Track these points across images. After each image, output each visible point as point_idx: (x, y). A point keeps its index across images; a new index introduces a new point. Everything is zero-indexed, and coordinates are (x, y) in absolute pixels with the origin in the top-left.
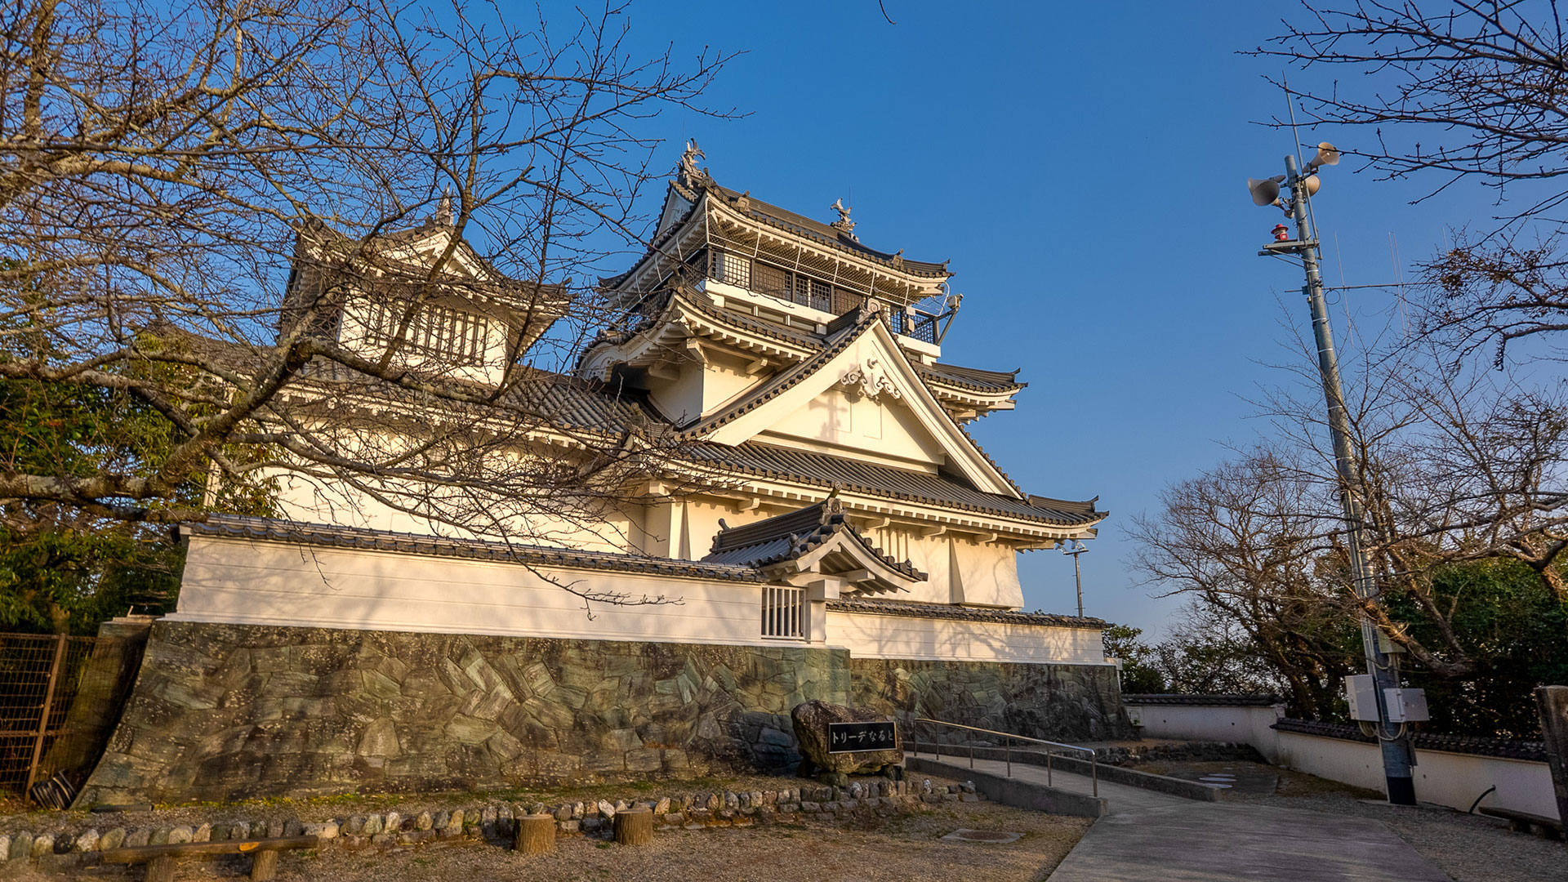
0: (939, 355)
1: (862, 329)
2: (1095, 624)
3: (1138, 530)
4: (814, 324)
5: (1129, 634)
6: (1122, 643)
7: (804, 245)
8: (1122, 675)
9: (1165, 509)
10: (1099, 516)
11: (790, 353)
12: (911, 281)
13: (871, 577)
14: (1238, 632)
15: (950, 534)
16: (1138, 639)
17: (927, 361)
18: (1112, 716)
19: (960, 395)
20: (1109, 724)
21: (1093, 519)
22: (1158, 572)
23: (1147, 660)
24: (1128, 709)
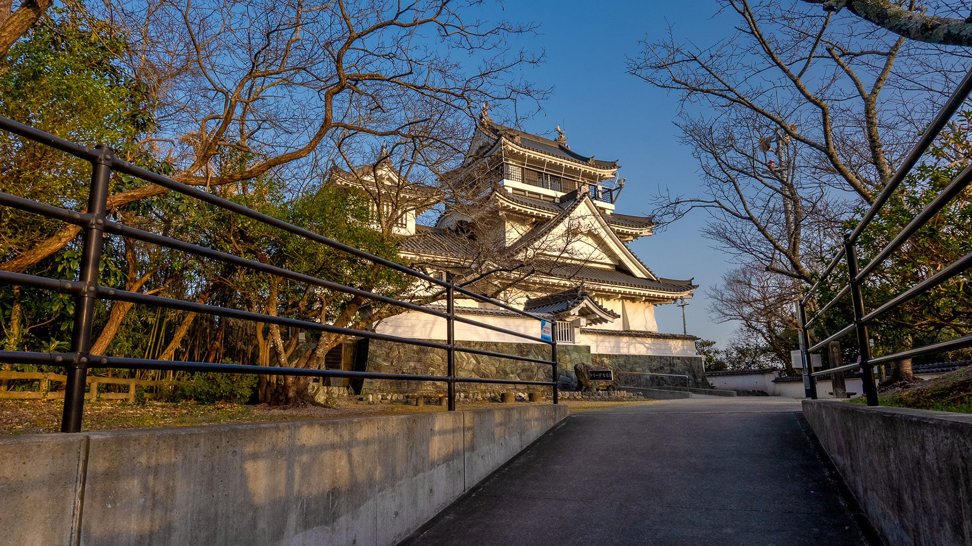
0: (614, 208)
1: (579, 202)
2: (693, 338)
3: (713, 293)
4: (554, 198)
5: (709, 344)
6: (706, 349)
7: (548, 158)
8: (705, 363)
9: (725, 283)
10: (694, 287)
11: (546, 215)
12: (599, 172)
13: (598, 317)
14: (762, 342)
15: (622, 298)
16: (714, 346)
17: (608, 212)
18: (700, 380)
19: (625, 230)
20: (698, 383)
21: (691, 289)
22: (723, 313)
23: (718, 357)
24: (708, 379)
